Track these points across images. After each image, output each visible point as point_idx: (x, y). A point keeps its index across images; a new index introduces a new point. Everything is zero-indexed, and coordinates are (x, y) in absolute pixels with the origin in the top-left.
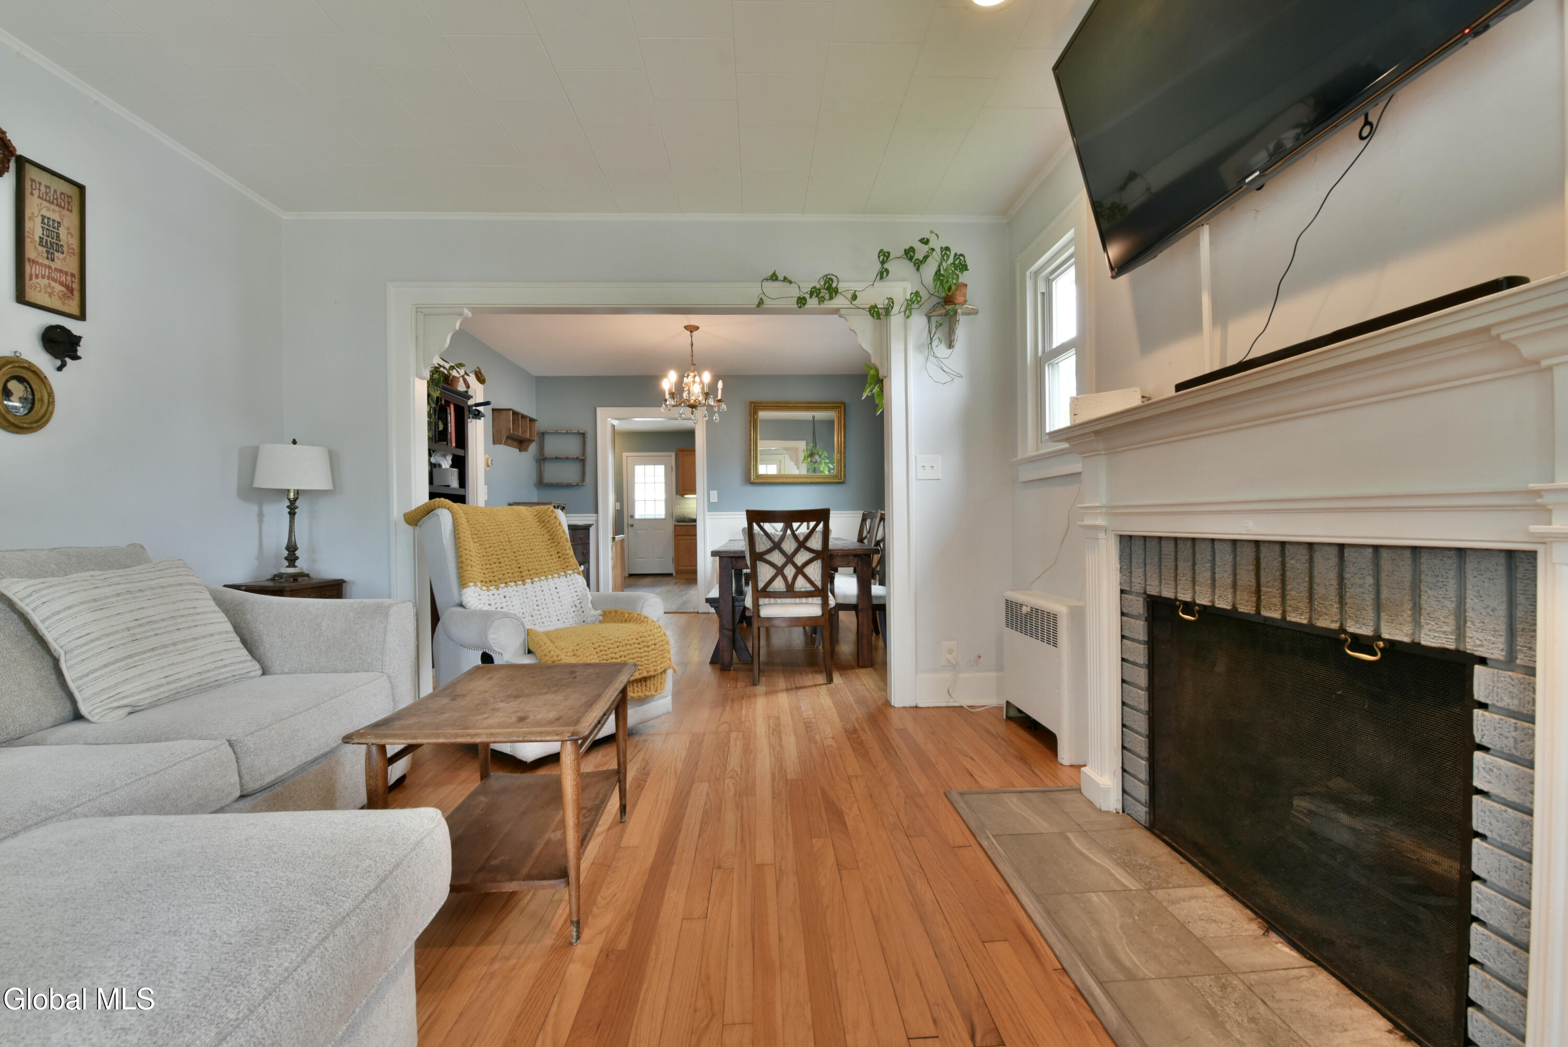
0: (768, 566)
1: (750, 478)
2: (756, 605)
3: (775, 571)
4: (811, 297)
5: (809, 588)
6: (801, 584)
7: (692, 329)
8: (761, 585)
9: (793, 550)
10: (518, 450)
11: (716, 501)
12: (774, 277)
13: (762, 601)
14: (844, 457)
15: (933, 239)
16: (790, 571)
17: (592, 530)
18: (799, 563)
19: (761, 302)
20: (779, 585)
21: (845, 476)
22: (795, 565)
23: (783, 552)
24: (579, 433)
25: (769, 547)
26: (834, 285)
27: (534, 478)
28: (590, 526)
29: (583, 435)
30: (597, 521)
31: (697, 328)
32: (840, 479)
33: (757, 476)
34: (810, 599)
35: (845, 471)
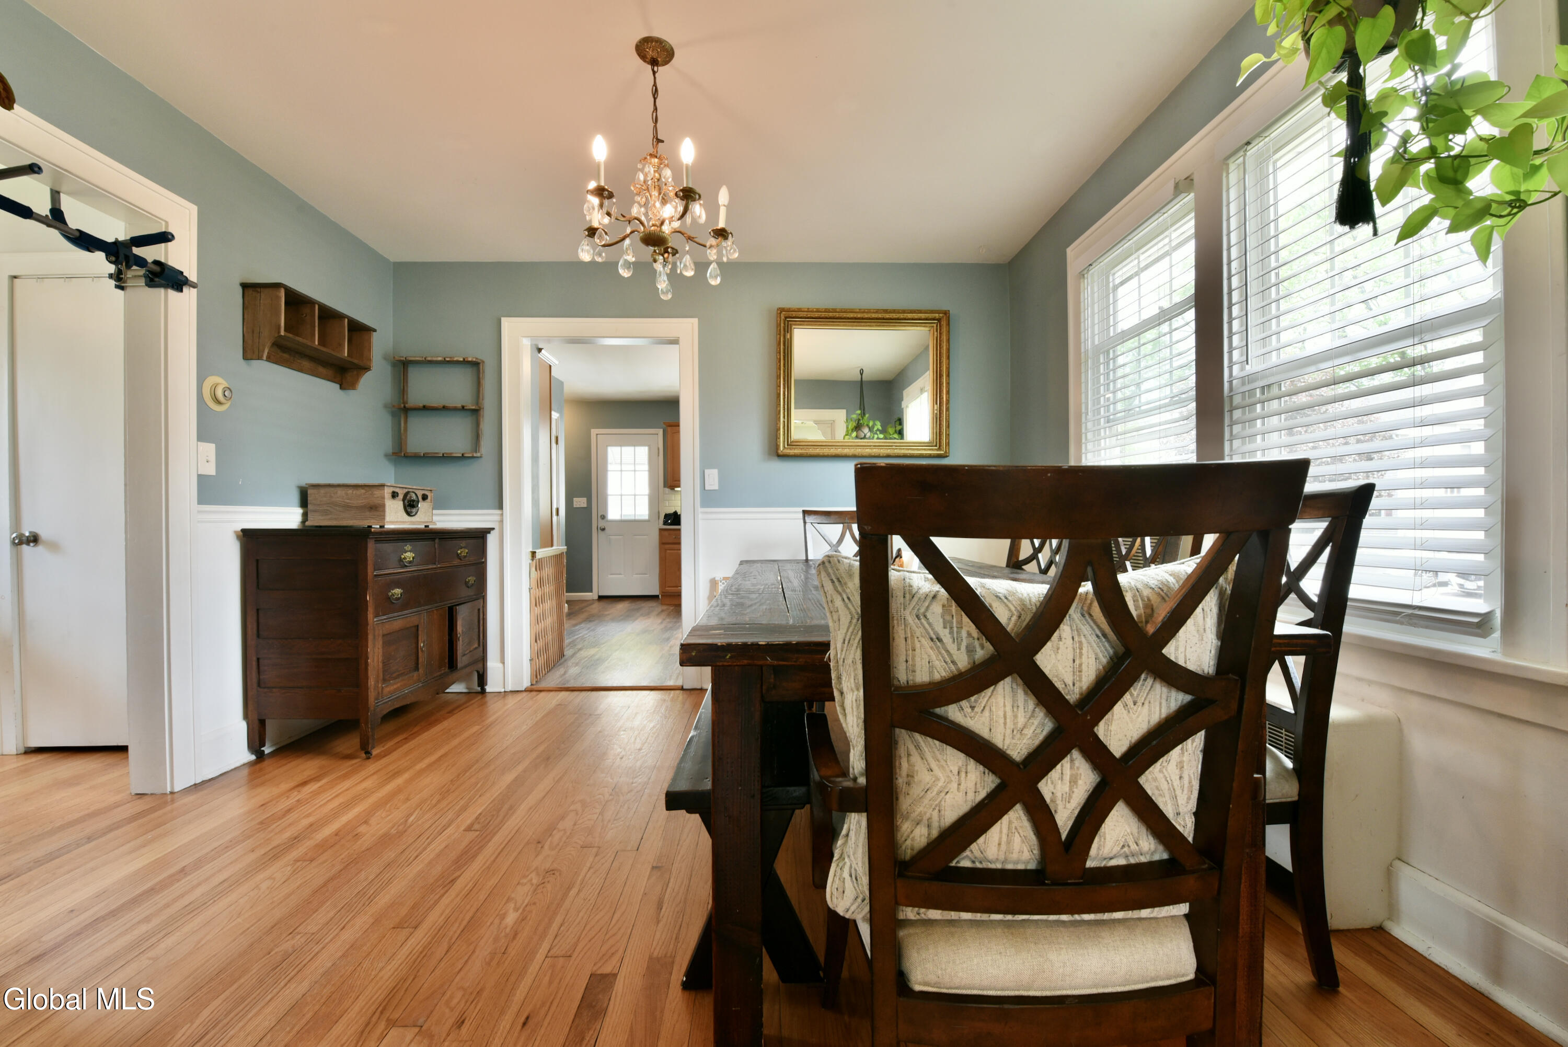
1: (777, 447)
3: (994, 779)
5: (1150, 853)
10: (338, 386)
11: (716, 487)
14: (947, 409)
16: (1068, 782)
17: (492, 540)
18: (1118, 744)
20: (1012, 845)
21: (948, 444)
22: (1096, 752)
23: (1045, 689)
24: (465, 362)
27: (387, 444)
28: (488, 531)
29: (476, 365)
30: (501, 522)
32: (940, 449)
33: (791, 444)
34: (1157, 909)
35: (948, 435)
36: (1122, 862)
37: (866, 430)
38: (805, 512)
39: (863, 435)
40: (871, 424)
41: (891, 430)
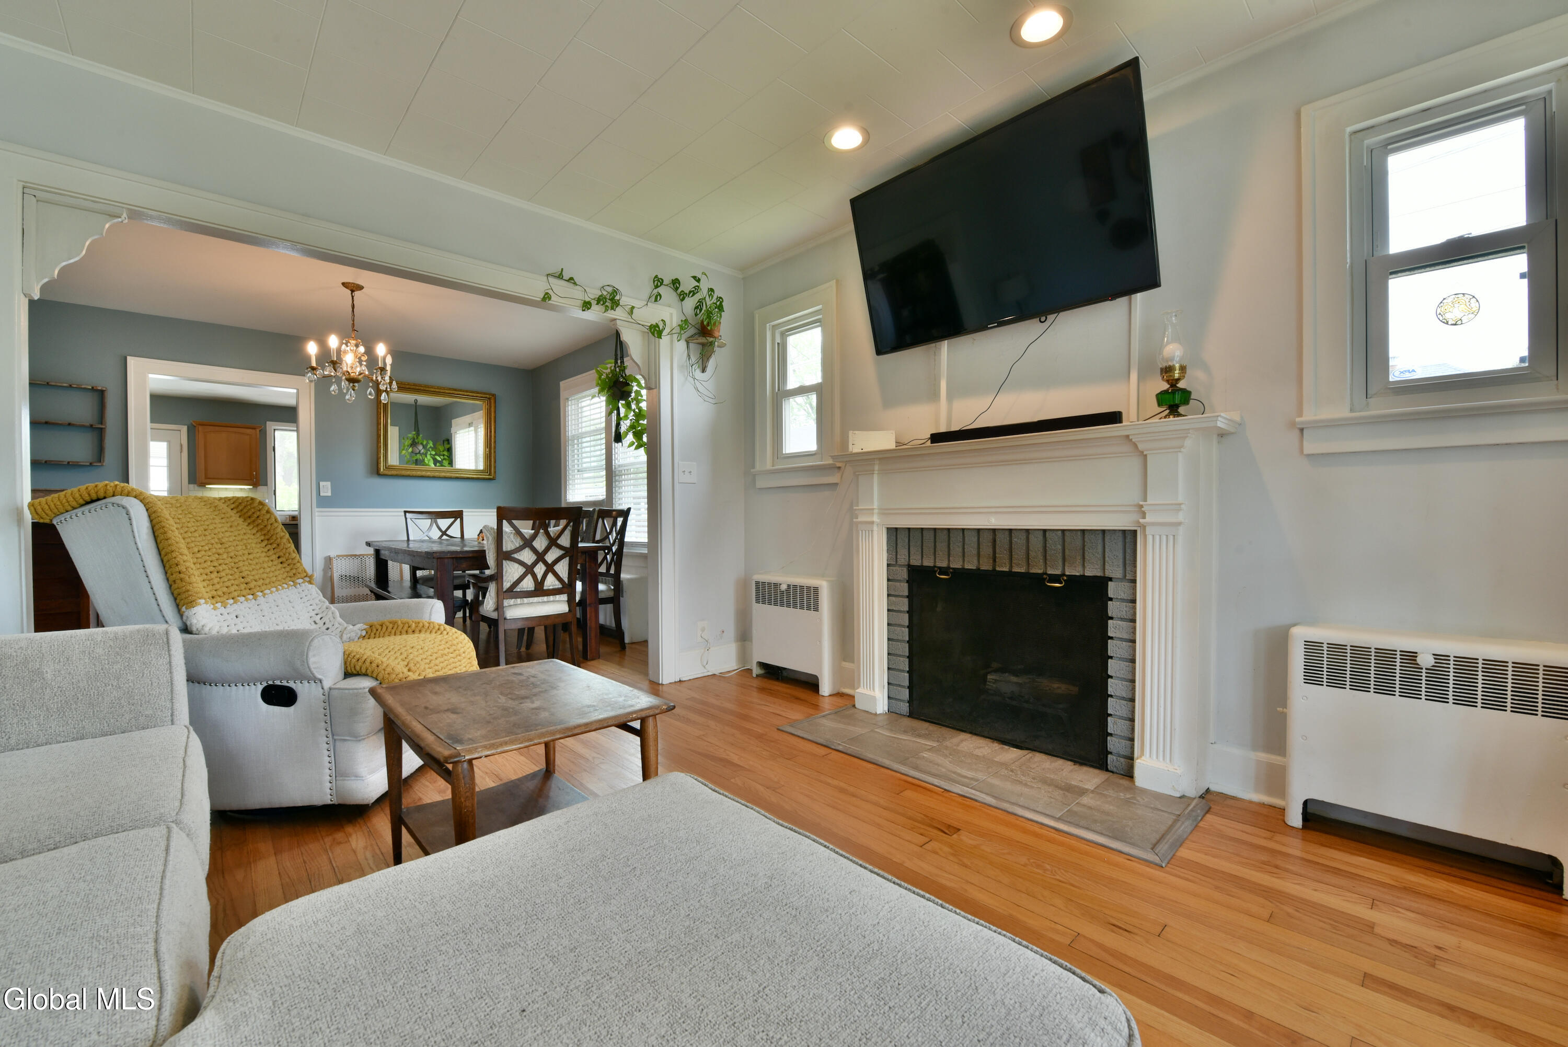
0: (516, 565)
1: (379, 469)
2: (499, 608)
3: (524, 570)
4: (597, 304)
5: (558, 585)
6: (551, 582)
7: (354, 288)
8: (507, 585)
9: (543, 548)
11: (329, 494)
12: (560, 276)
13: (506, 603)
14: (495, 452)
15: (703, 279)
16: (540, 569)
18: (550, 562)
19: (547, 297)
20: (528, 584)
21: (495, 472)
22: (545, 563)
23: (534, 550)
24: (89, 389)
25: (518, 545)
26: (617, 298)
29: (99, 391)
31: (360, 288)
32: (490, 475)
33: (388, 468)
34: (557, 596)
35: (495, 467)
36: (551, 587)
37: (421, 447)
38: (405, 512)
39: (418, 451)
40: (425, 443)
41: (441, 448)
